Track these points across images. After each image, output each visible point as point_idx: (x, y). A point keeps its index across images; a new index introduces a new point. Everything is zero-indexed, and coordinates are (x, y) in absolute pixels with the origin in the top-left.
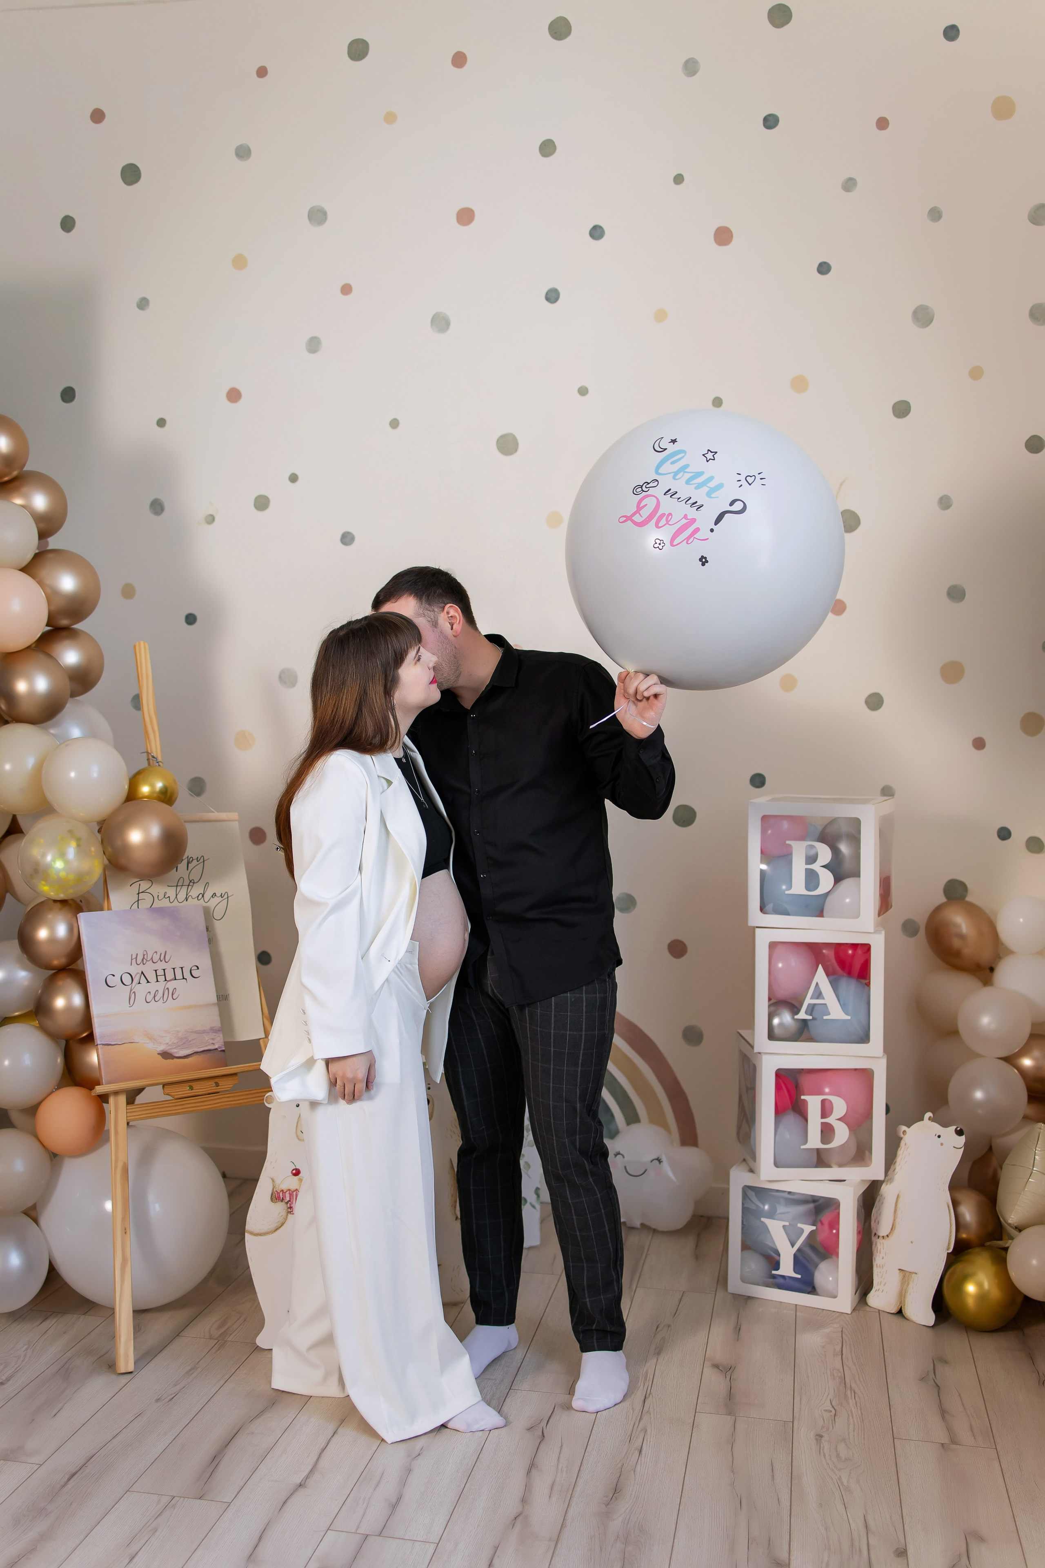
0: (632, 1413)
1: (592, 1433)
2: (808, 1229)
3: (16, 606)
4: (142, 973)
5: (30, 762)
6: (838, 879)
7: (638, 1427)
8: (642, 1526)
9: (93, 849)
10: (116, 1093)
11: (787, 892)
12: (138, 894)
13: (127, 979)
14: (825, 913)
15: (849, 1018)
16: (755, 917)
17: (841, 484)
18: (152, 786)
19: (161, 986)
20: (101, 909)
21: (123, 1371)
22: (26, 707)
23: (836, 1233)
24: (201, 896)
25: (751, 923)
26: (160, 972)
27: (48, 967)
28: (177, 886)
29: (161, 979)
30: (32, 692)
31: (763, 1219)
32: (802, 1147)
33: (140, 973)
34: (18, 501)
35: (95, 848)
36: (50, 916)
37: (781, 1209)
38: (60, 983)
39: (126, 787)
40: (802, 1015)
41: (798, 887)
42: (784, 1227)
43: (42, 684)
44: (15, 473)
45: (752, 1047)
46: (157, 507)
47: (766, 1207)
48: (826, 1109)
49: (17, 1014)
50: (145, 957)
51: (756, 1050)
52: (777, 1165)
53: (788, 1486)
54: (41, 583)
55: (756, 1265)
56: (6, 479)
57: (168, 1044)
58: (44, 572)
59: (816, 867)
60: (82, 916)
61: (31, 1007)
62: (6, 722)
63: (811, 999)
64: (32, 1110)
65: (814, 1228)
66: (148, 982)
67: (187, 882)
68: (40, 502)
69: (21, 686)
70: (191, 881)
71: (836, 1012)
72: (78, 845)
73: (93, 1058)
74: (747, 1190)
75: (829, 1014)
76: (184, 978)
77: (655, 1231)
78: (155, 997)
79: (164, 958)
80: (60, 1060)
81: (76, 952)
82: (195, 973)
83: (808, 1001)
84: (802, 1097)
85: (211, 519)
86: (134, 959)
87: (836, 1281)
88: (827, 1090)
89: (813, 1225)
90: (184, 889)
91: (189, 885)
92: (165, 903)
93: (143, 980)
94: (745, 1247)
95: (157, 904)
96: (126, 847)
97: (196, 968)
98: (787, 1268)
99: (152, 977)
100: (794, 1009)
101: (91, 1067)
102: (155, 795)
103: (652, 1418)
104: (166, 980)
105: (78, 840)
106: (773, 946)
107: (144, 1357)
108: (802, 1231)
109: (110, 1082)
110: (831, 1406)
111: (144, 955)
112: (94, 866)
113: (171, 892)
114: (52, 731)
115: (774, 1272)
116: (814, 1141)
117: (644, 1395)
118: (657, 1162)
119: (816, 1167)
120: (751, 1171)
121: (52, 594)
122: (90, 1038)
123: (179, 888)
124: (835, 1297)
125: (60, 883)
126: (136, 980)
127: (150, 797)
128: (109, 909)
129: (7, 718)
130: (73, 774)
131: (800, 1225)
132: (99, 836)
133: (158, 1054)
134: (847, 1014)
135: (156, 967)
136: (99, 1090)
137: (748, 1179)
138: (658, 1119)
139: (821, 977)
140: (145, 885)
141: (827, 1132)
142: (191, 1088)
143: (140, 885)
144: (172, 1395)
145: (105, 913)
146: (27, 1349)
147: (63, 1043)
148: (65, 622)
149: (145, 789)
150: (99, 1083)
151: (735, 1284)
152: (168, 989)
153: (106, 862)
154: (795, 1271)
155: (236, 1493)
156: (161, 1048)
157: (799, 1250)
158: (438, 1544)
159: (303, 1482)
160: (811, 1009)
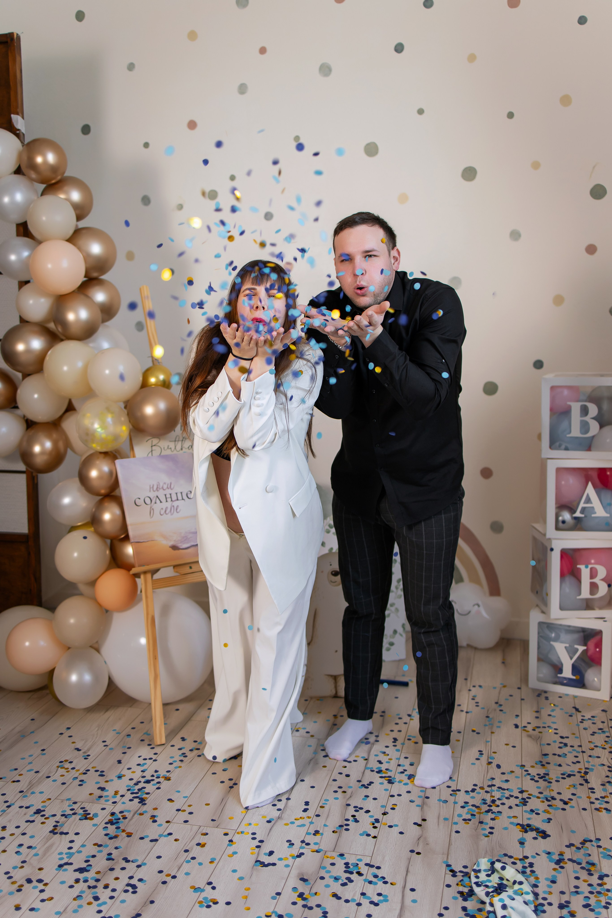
0: (481, 768)
1: (458, 781)
2: (581, 649)
3: (65, 264)
4: (157, 497)
5: (80, 364)
6: (602, 426)
7: (487, 777)
8: (501, 844)
9: (123, 419)
10: (145, 573)
11: (568, 436)
12: (152, 446)
13: (148, 501)
14: (592, 448)
15: (608, 515)
16: (546, 452)
17: (594, 167)
18: (157, 378)
19: (169, 504)
20: (127, 457)
21: (159, 743)
22: (74, 330)
23: (599, 651)
24: (190, 447)
25: (544, 456)
26: (168, 496)
27: (98, 494)
28: (175, 441)
29: (169, 500)
30: (78, 320)
31: (552, 643)
32: (578, 597)
33: (156, 496)
34: (62, 196)
35: (124, 418)
36: (98, 462)
37: (563, 636)
38: (106, 504)
39: (141, 379)
40: (578, 514)
41: (576, 432)
42: (566, 647)
43: (84, 314)
44: (59, 178)
45: (545, 535)
46: (146, 200)
47: (553, 635)
48: (593, 574)
49: (79, 524)
50: (159, 486)
51: (548, 536)
52: (562, 608)
53: (590, 817)
54: (79, 249)
55: (546, 671)
56: (53, 181)
57: (175, 540)
58: (81, 242)
59: (587, 418)
60: (117, 462)
61: (89, 519)
62: (62, 340)
63: (584, 503)
64: (93, 583)
65: (585, 648)
66: (161, 502)
67: (181, 439)
68: (76, 196)
69: (71, 317)
70: (183, 438)
71: (600, 512)
72: (112, 417)
73: (129, 550)
74: (540, 624)
75: (595, 513)
76: (183, 499)
77: (476, 649)
78: (165, 511)
79: (170, 487)
80: (108, 552)
81: (115, 484)
82: (189, 496)
83: (582, 505)
84: (578, 566)
85: (180, 207)
86: (151, 488)
87: (600, 680)
88: (593, 561)
89: (583, 646)
90: (180, 443)
91: (182, 440)
92: (168, 452)
93: (158, 501)
94: (539, 660)
95: (164, 453)
96: (144, 417)
97: (190, 492)
98: (567, 673)
99: (163, 499)
100: (572, 511)
101: (128, 556)
102: (159, 383)
103: (495, 771)
104: (172, 501)
105: (112, 413)
106: (559, 471)
107: (171, 734)
108: (577, 650)
109: (140, 566)
110: (608, 762)
111: (157, 485)
112: (124, 430)
113: (172, 445)
114: (91, 345)
115: (559, 675)
116: (585, 593)
117: (487, 756)
118: (476, 607)
119: (585, 609)
120: (543, 612)
121: (87, 257)
122: (127, 538)
123: (176, 442)
124: (599, 690)
125: (103, 441)
126: (153, 501)
127: (156, 385)
128: (134, 456)
129: (63, 338)
130: (107, 372)
131: (576, 646)
132: (126, 411)
133: (170, 547)
134: (606, 512)
135: (165, 492)
136: (134, 571)
137: (542, 618)
138: (476, 580)
139: (590, 490)
140: (155, 441)
141: (594, 587)
142: (191, 568)
143: (152, 441)
144: (190, 758)
145: (132, 459)
146: (98, 730)
147: (109, 541)
148: (95, 275)
149: (153, 380)
150: (133, 566)
151: (533, 682)
152: (173, 506)
153: (131, 427)
154: (573, 673)
155: (239, 824)
156: (171, 543)
157: (575, 661)
158: (372, 857)
159: (280, 816)
160: (583, 510)
